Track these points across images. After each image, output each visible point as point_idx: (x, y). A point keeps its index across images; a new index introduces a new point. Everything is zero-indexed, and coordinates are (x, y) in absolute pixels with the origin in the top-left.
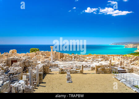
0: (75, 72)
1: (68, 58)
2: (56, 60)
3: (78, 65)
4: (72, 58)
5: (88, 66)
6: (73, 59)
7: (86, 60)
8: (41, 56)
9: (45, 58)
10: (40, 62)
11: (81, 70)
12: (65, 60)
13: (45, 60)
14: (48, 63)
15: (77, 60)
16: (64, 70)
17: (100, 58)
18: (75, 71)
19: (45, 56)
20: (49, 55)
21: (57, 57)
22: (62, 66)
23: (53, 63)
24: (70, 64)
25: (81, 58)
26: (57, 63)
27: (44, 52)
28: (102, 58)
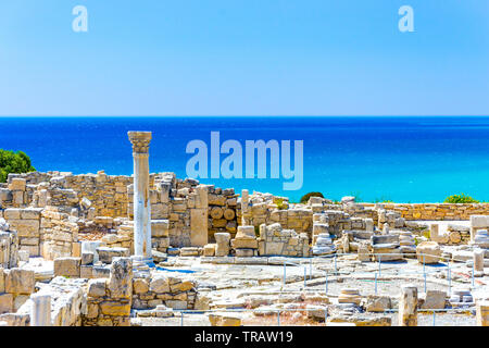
1: (275, 236)
2: (174, 248)
3: (366, 290)
4: (309, 231)
5: (454, 297)
6: (321, 237)
7: (434, 245)
8: (49, 211)
9: (82, 229)
10: (47, 267)
12: (254, 252)
13: (89, 245)
14: (118, 276)
15: (351, 250)
19: (82, 211)
20: (120, 207)
21: (181, 221)
22: (233, 297)
23: (156, 275)
24: (297, 279)
25: (384, 230)
26: (186, 278)
27: (72, 181)
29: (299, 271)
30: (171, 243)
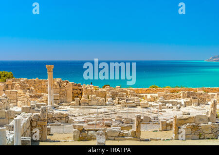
0: (118, 137)
1: (94, 99)
2: (61, 103)
3: (124, 116)
4: (105, 97)
5: (152, 118)
6: (109, 99)
7: (146, 102)
8: (19, 91)
9: (31, 97)
10: (19, 109)
11: (134, 129)
12: (87, 104)
13: (33, 102)
14: (43, 112)
15: (119, 103)
16: (88, 131)
17: (184, 97)
18: (117, 134)
19: (31, 91)
20: (43, 90)
21: (63, 94)
22: (81, 119)
23: (55, 112)
24: (101, 113)
25: (130, 97)
26: (65, 113)
27: (27, 81)
28: (188, 97)
29: (102, 110)
30: (60, 101)
